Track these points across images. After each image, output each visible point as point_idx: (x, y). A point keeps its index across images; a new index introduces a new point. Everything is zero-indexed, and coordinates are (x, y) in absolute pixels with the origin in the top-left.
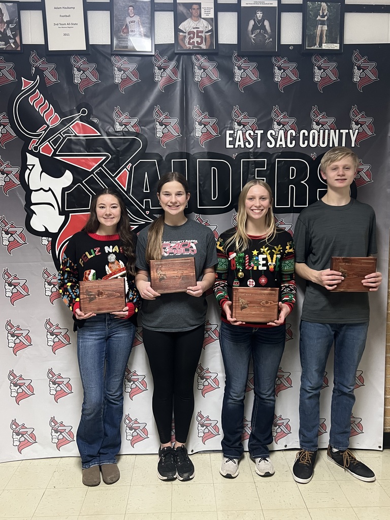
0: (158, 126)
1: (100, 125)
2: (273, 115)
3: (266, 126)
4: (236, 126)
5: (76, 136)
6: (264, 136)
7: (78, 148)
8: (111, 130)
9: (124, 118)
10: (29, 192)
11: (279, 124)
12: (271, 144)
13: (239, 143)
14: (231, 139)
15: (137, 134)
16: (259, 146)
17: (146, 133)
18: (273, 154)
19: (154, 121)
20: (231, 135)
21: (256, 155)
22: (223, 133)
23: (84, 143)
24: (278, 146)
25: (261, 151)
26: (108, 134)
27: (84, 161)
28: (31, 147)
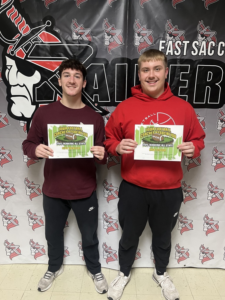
0: (106, 36)
1: (61, 34)
2: (198, 28)
3: (192, 37)
4: (168, 37)
5: (42, 43)
6: (190, 46)
7: (44, 52)
8: (69, 39)
9: (79, 29)
10: (9, 87)
11: (202, 36)
12: (194, 52)
13: (169, 51)
14: (163, 48)
15: (90, 43)
16: (185, 54)
17: (97, 42)
18: (196, 61)
19: (102, 32)
20: (163, 45)
21: (182, 61)
22: (157, 43)
23: (49, 49)
24: (200, 54)
25: (186, 58)
26: (67, 42)
27: (49, 63)
28: (9, 52)
